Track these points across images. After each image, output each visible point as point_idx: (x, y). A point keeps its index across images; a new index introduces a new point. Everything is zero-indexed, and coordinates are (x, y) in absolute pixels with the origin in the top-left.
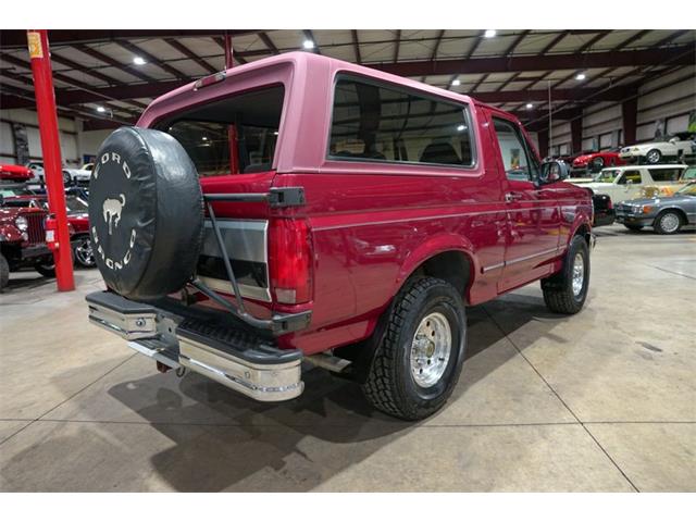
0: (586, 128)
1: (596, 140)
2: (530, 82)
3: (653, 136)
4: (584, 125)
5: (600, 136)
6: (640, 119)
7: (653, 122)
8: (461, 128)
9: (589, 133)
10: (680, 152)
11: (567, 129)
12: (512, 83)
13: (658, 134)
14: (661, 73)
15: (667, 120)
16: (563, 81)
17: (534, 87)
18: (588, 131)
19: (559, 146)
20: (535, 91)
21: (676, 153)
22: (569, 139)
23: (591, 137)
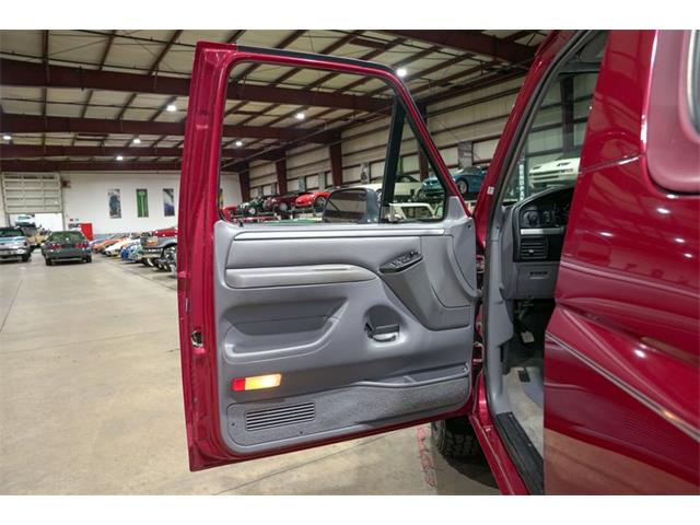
0: (291, 169)
1: (302, 181)
2: (249, 116)
3: (359, 178)
5: (306, 177)
6: (346, 162)
7: (359, 165)
9: (294, 174)
11: (272, 169)
12: (231, 115)
13: (363, 176)
14: (363, 121)
15: (371, 163)
16: (282, 118)
17: (251, 123)
18: (293, 172)
19: (262, 187)
20: (250, 127)
21: (408, 193)
22: (274, 179)
23: (297, 179)
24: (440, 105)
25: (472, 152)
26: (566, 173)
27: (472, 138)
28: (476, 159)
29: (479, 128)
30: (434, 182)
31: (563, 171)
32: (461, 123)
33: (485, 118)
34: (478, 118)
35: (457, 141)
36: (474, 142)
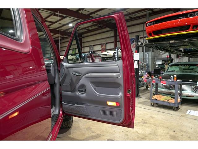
0: (46, 51)
4: (46, 50)
8: (11, 31)
9: (47, 52)
10: (73, 58)
21: (72, 59)
23: (48, 53)
24: (86, 35)
25: (93, 48)
26: (109, 55)
27: (93, 44)
28: (94, 50)
29: (95, 42)
30: (78, 56)
31: (108, 54)
32: (91, 40)
33: (96, 39)
34: (95, 39)
35: (89, 45)
36: (93, 45)
